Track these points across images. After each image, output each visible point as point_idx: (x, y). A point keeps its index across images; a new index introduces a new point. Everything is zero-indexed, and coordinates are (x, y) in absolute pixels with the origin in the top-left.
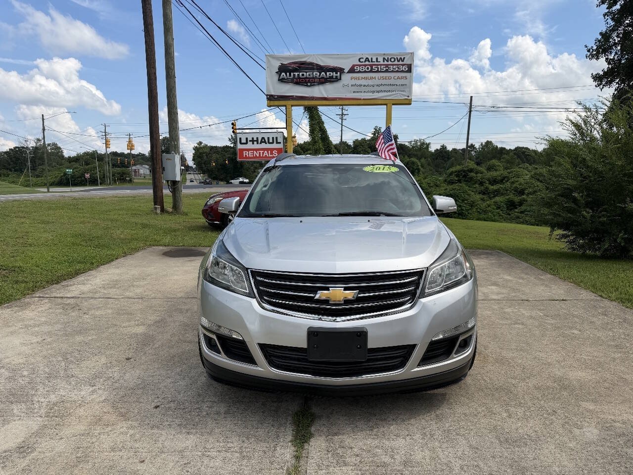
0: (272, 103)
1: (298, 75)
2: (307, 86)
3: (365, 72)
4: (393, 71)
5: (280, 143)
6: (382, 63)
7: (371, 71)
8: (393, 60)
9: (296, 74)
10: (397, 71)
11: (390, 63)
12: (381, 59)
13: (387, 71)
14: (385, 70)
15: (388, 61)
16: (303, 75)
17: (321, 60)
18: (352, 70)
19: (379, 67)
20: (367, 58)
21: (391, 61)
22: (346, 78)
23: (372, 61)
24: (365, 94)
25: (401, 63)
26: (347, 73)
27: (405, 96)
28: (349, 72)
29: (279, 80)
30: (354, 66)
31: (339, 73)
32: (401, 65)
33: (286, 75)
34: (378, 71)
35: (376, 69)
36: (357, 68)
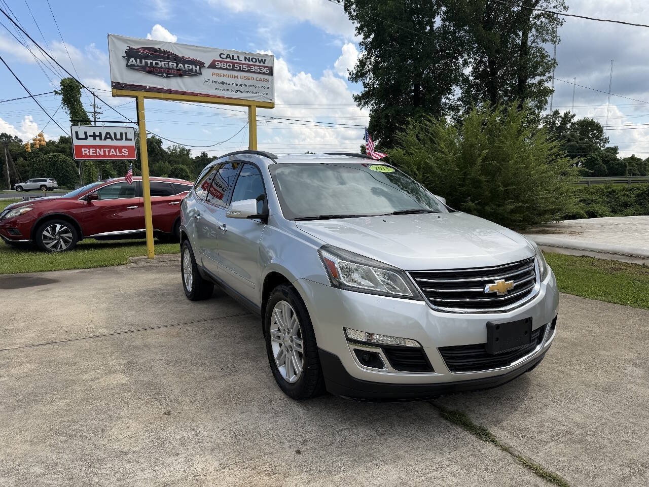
0: (119, 92)
1: (152, 63)
2: (162, 76)
3: (227, 69)
4: (254, 72)
5: (131, 140)
6: (243, 62)
7: (233, 69)
8: (254, 60)
9: (149, 62)
10: (259, 73)
11: (251, 63)
12: (242, 58)
13: (248, 71)
14: (247, 70)
15: (249, 61)
16: (157, 64)
17: (177, 49)
18: (213, 66)
19: (241, 66)
20: (228, 55)
21: (252, 61)
22: (207, 73)
23: (233, 59)
24: (228, 92)
25: (262, 64)
26: (208, 68)
27: (268, 99)
28: (209, 67)
29: (127, 66)
30: (214, 61)
31: (198, 67)
32: (263, 66)
33: (136, 61)
34: (240, 70)
35: (239, 68)
36: (218, 64)
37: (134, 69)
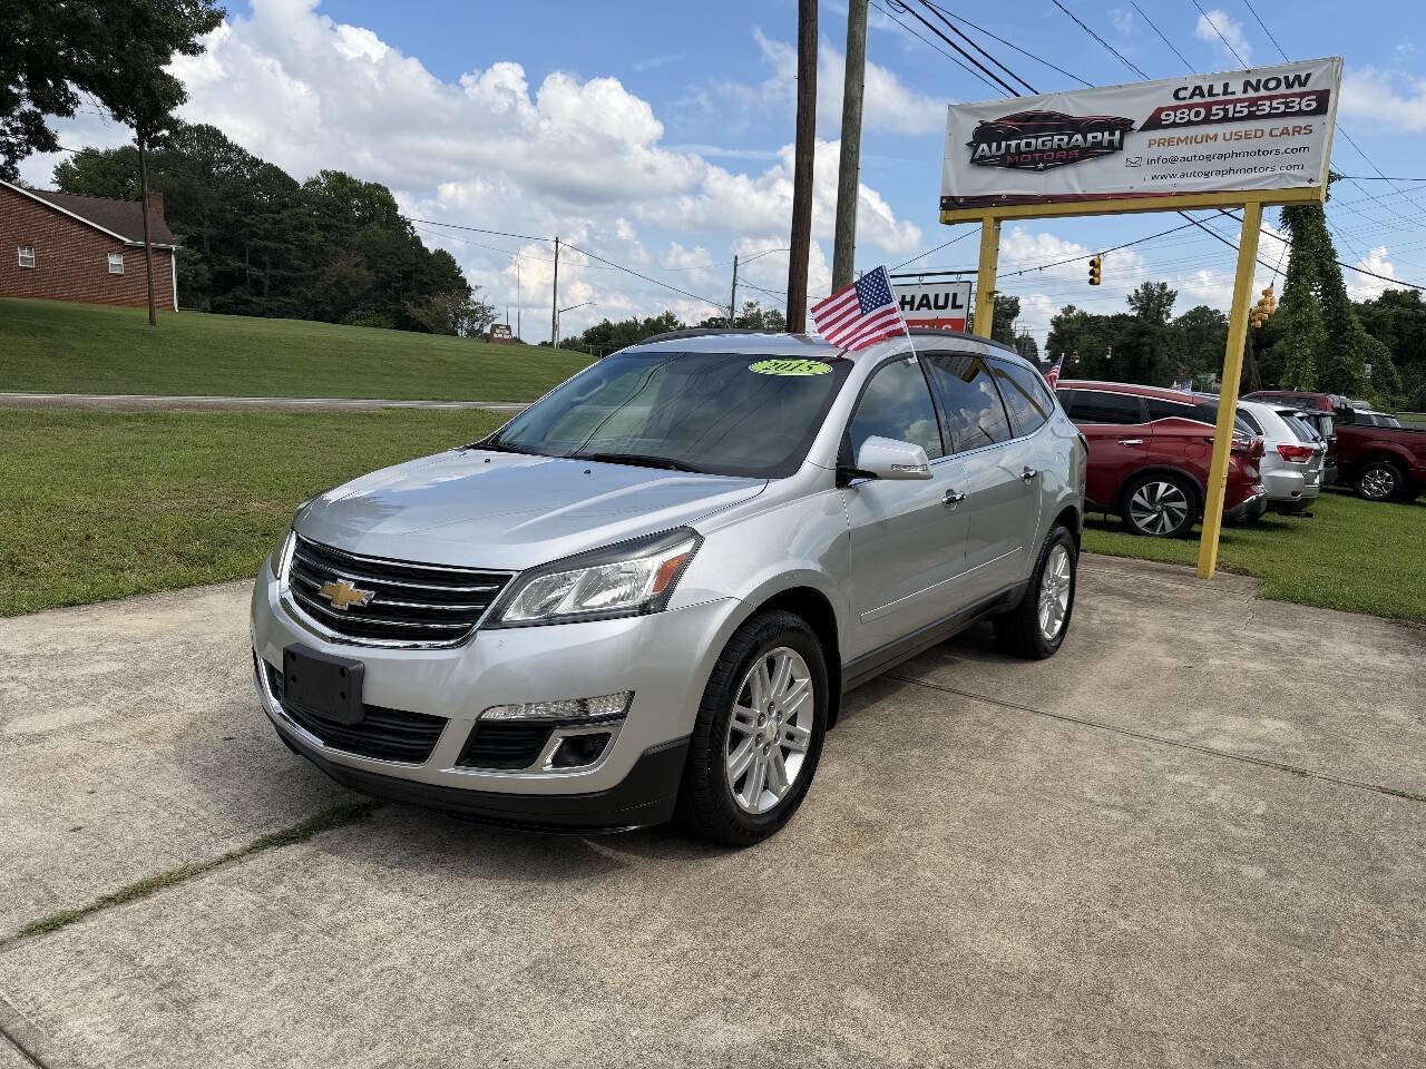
0: (952, 215)
1: (1018, 145)
2: (1036, 169)
3: (1190, 123)
4: (1269, 116)
5: (961, 307)
6: (1240, 95)
7: (1207, 121)
8: (1272, 84)
9: (1013, 143)
10: (1284, 114)
11: (1263, 92)
12: (1237, 87)
13: (1251, 116)
14: (1246, 111)
15: (1256, 89)
16: (1028, 145)
17: (1075, 103)
18: (1154, 123)
19: (1231, 107)
20: (1196, 88)
21: (1266, 88)
22: (1136, 144)
23: (1211, 94)
24: (1186, 180)
25: (1297, 89)
26: (1140, 130)
27: (1300, 179)
28: (1144, 128)
29: (973, 161)
30: (1160, 110)
31: (1118, 133)
32: (1295, 95)
33: (990, 147)
34: (1226, 119)
35: (1222, 113)
36: (1167, 115)
37: (984, 165)
